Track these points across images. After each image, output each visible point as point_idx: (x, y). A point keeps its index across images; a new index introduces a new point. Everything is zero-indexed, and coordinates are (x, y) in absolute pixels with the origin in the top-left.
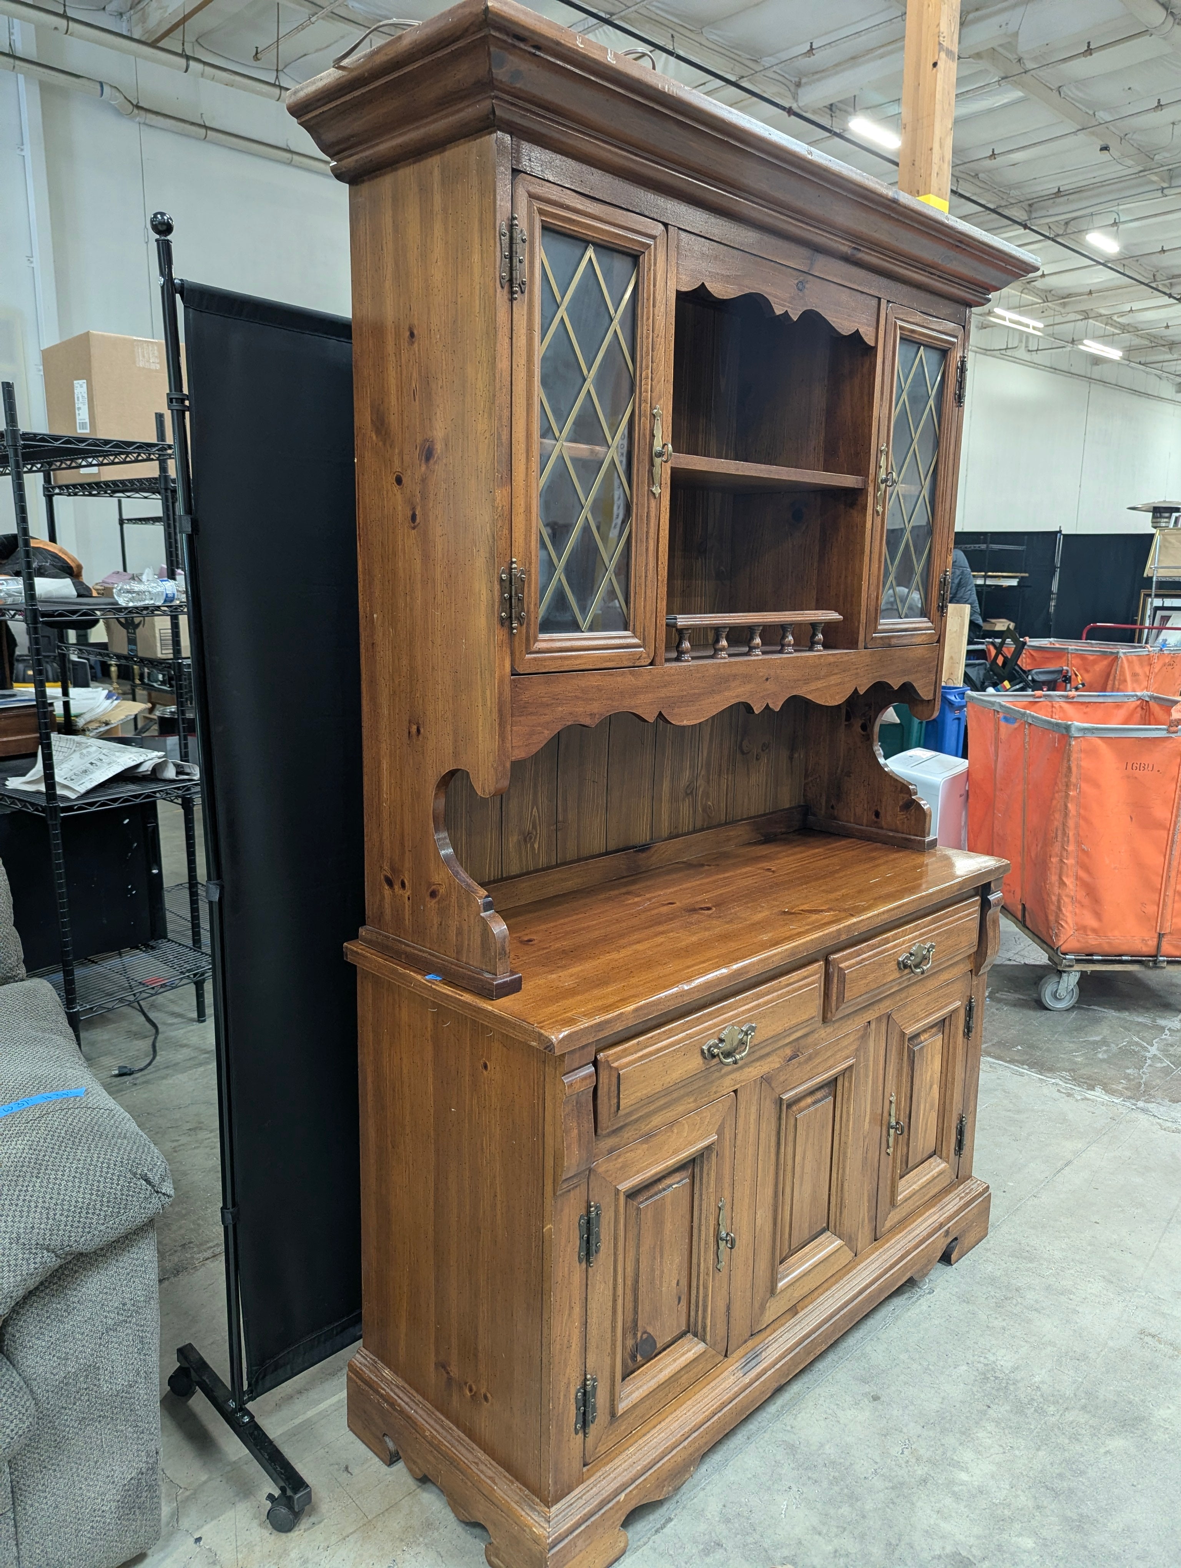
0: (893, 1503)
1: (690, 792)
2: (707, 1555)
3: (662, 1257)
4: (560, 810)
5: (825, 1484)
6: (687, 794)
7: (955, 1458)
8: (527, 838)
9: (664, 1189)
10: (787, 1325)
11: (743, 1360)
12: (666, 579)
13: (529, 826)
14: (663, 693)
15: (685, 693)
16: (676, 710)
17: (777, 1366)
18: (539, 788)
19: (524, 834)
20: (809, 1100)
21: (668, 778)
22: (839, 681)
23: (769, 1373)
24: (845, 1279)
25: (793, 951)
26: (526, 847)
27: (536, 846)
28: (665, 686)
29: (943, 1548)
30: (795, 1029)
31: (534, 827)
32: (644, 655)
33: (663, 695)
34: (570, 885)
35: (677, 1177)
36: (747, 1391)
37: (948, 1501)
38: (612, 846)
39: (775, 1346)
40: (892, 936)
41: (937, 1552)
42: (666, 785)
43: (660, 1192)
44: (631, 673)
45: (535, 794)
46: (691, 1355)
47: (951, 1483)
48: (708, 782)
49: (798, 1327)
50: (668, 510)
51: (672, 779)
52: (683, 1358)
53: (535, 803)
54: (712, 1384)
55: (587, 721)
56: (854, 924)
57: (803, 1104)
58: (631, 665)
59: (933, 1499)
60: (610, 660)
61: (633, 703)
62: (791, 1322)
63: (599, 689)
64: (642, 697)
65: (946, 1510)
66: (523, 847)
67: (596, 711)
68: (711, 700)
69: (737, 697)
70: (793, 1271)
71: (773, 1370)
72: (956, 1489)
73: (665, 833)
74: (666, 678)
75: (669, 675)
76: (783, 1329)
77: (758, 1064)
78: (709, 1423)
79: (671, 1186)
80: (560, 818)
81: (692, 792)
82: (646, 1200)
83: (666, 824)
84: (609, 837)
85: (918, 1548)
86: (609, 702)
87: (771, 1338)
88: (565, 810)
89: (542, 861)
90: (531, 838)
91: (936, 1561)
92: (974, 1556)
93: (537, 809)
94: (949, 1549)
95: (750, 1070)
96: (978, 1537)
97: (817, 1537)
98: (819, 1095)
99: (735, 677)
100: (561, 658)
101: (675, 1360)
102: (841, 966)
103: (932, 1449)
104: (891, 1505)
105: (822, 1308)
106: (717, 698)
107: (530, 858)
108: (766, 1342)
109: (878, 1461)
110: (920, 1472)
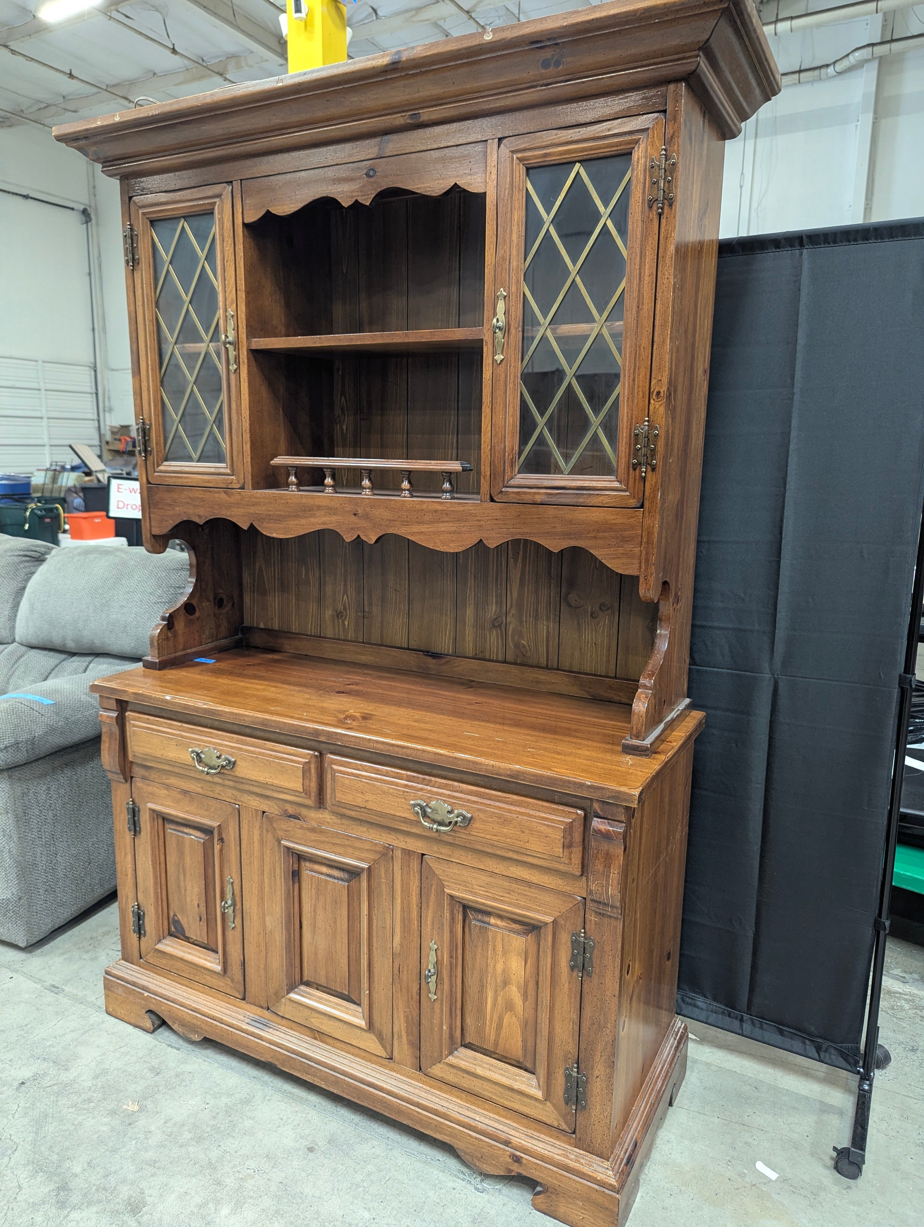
0: (195, 1164)
1: (497, 624)
2: (150, 1070)
3: (184, 875)
4: (366, 603)
5: (212, 1122)
6: (494, 626)
7: (246, 1205)
8: (339, 615)
9: (187, 834)
10: (302, 1036)
11: (257, 1017)
12: (248, 429)
13: (340, 607)
14: (252, 510)
15: (271, 513)
16: (265, 525)
17: (272, 1047)
18: (348, 583)
19: (337, 611)
20: (324, 870)
21: (472, 606)
22: (453, 529)
23: (264, 1043)
24: (373, 1066)
25: (265, 722)
26: (338, 621)
27: (346, 623)
28: (254, 505)
29: (151, 1196)
30: (286, 791)
31: (345, 609)
32: (235, 481)
33: (252, 512)
34: (364, 658)
35: (198, 834)
36: (243, 1034)
37: (198, 1200)
38: (413, 644)
39: (282, 1035)
40: (408, 776)
41: (146, 1192)
42: (470, 612)
43: (184, 833)
44: (225, 492)
45: (345, 586)
46: (209, 965)
47: (218, 1202)
48: (521, 622)
49: (306, 1045)
50: (246, 380)
51: (476, 609)
52: (204, 962)
53: (345, 592)
54: (230, 1006)
55: (196, 520)
56: (336, 733)
57: (317, 867)
58: (224, 486)
59: (199, 1189)
60: (209, 481)
61: (229, 513)
62: (309, 1039)
63: (203, 500)
64: (235, 510)
65: (188, 1197)
66: (336, 620)
67: (201, 514)
68: (296, 522)
69: (324, 524)
70: (309, 999)
71: (268, 1045)
72: (211, 1205)
73: (470, 652)
74: (254, 499)
75: (255, 498)
76: (297, 1034)
77: (258, 799)
78: (210, 1020)
79: (191, 835)
80: (366, 609)
81: (500, 626)
82: (174, 830)
83: (471, 645)
84: (410, 637)
85: (151, 1180)
86: (210, 509)
87: (284, 1029)
88: (371, 604)
89: (351, 635)
90: (342, 616)
91: (139, 1191)
92: (142, 1216)
93: (347, 597)
94: (149, 1200)
95: (250, 798)
96: (160, 1219)
97: (163, 1121)
98: (336, 873)
99: (319, 508)
100: (175, 477)
101: (200, 957)
102: (333, 766)
103: (255, 1189)
104: (192, 1162)
105: (334, 1057)
106: (303, 521)
107: (341, 629)
108: (279, 1027)
109: (238, 1153)
110: (228, 1180)
